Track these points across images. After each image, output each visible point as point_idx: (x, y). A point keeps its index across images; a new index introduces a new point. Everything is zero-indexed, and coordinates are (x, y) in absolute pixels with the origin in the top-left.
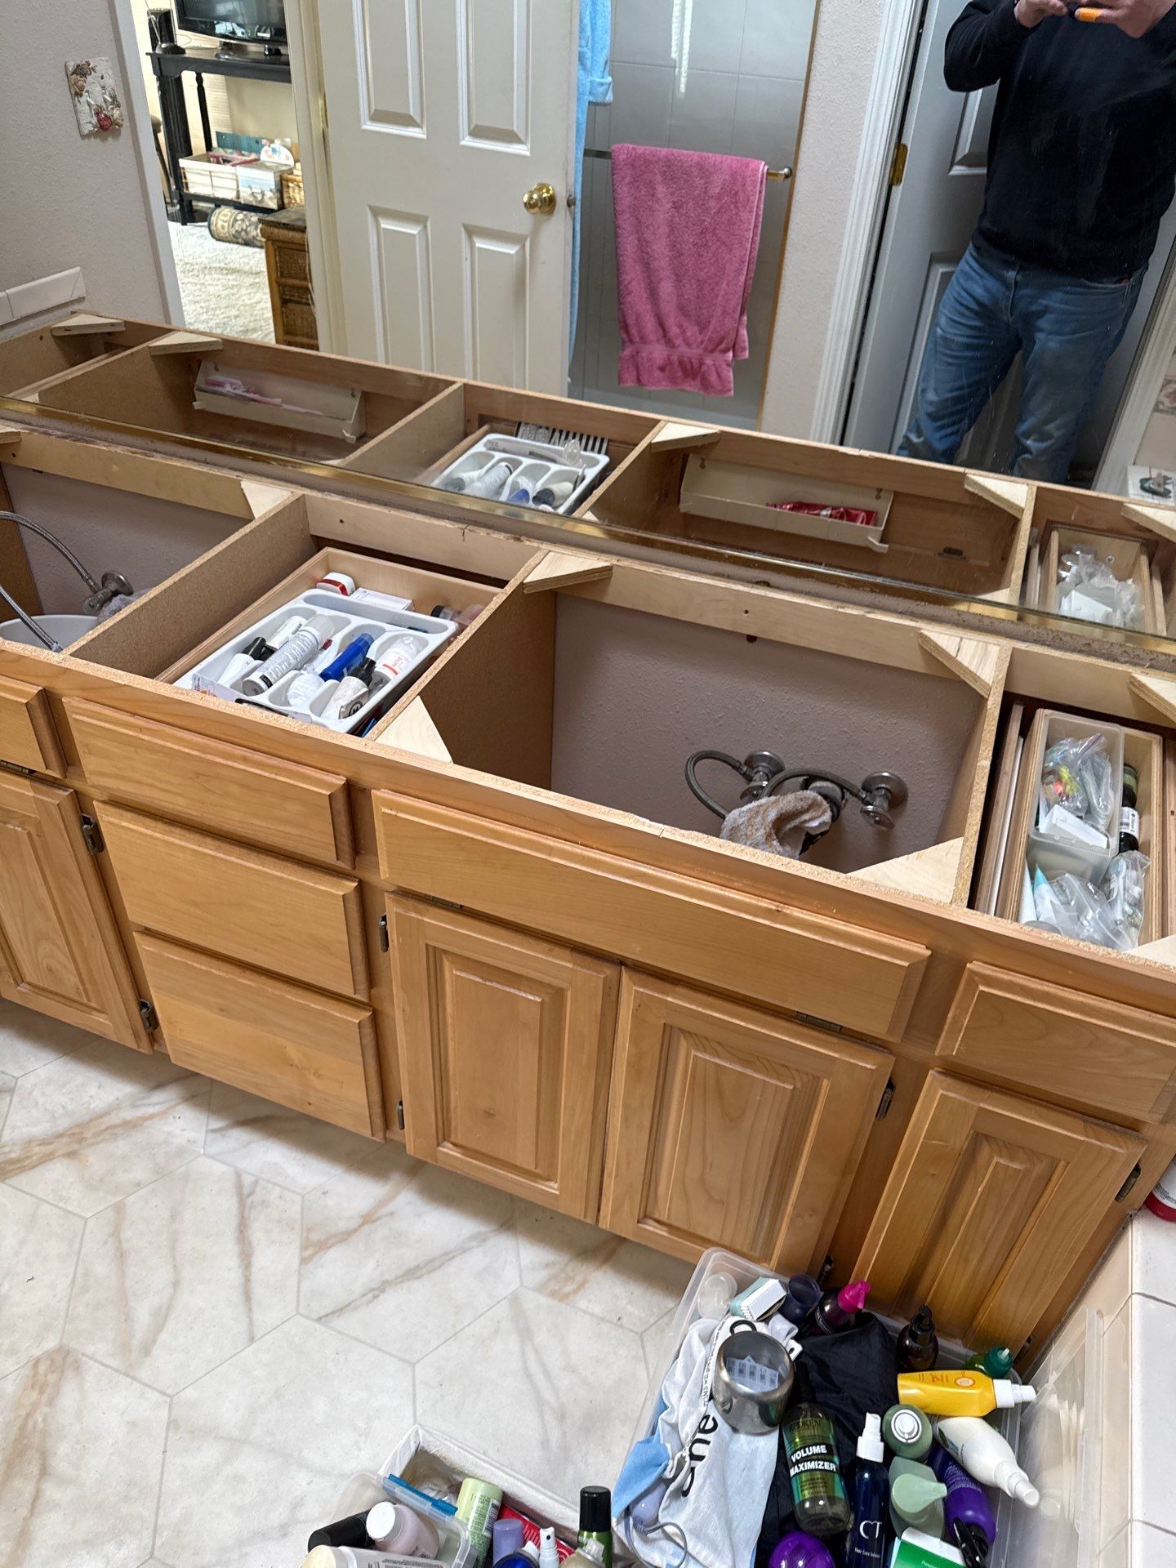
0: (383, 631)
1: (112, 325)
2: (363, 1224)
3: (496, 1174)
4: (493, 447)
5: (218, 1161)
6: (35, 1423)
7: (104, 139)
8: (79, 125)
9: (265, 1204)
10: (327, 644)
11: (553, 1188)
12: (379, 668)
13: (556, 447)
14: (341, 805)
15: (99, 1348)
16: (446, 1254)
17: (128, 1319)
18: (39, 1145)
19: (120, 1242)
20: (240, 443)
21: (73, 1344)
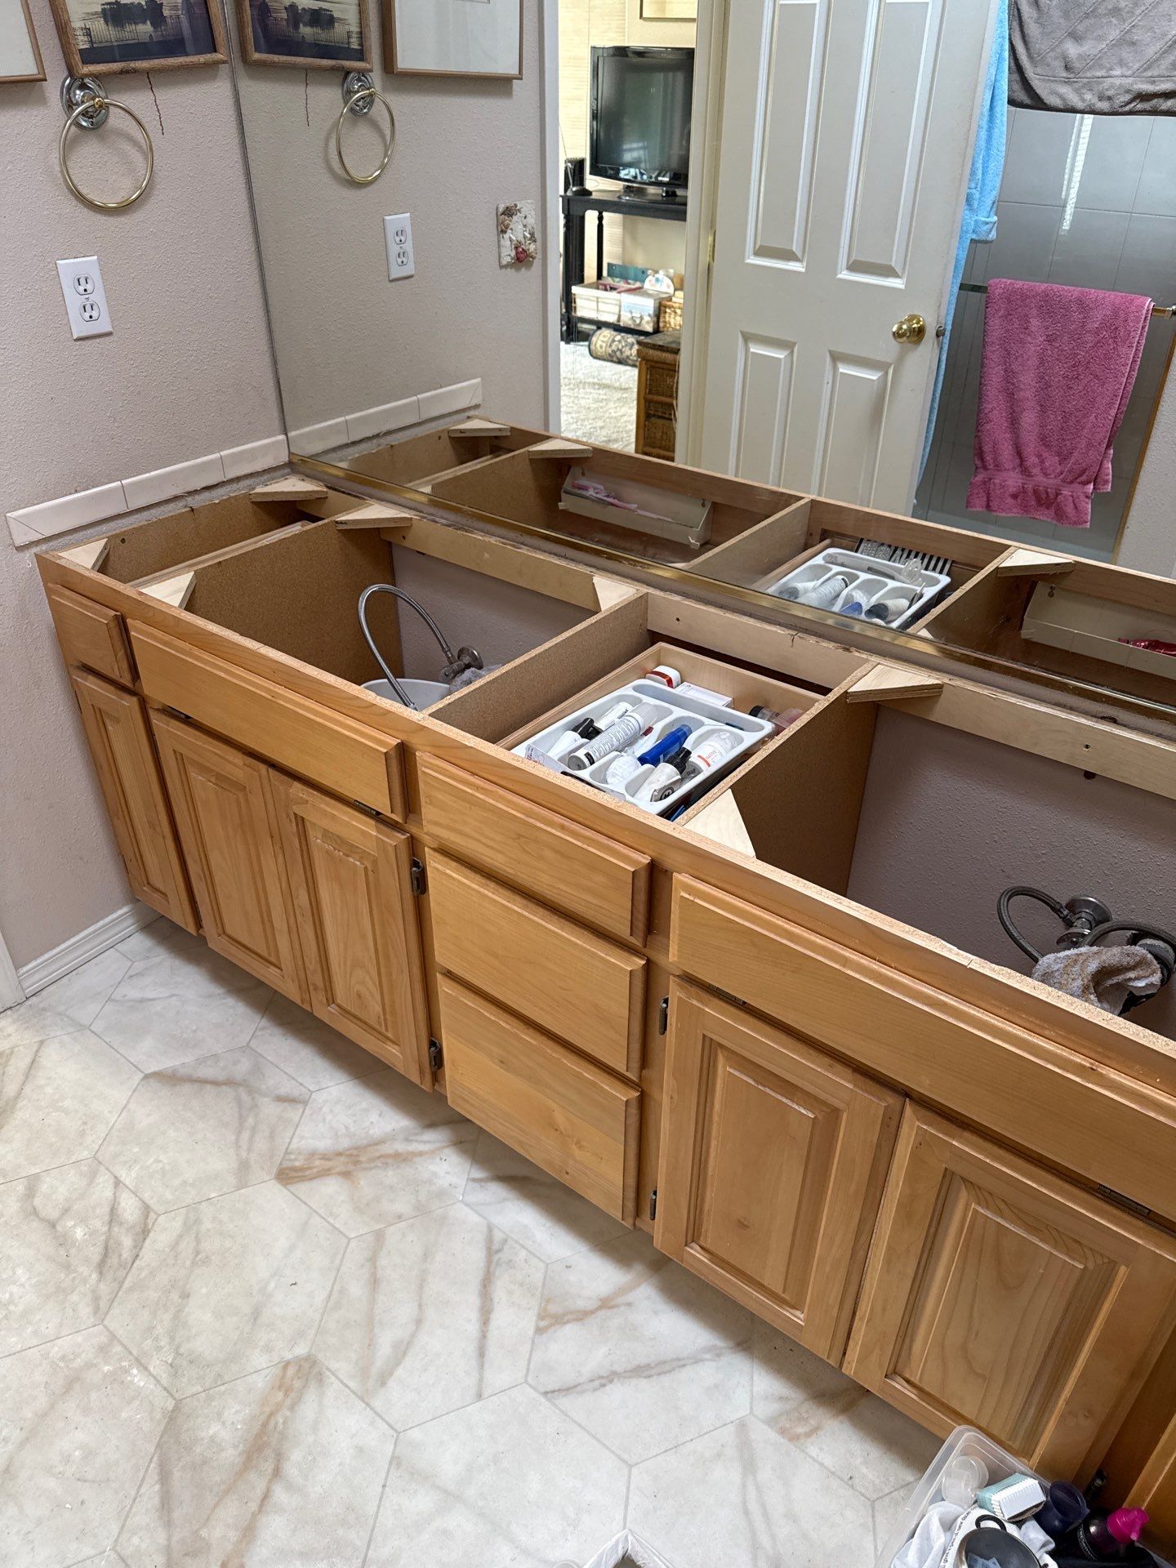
0: (702, 724)
1: (500, 430)
2: (600, 1308)
3: (741, 1289)
4: (832, 560)
5: (476, 1212)
6: (277, 1423)
7: (518, 270)
8: (500, 256)
9: (510, 1263)
10: (649, 731)
11: (798, 1317)
12: (693, 758)
13: (896, 565)
14: (642, 883)
15: (341, 1366)
16: (678, 1359)
17: (371, 1344)
18: (321, 1159)
19: (375, 1268)
20: (599, 542)
21: (320, 1356)
